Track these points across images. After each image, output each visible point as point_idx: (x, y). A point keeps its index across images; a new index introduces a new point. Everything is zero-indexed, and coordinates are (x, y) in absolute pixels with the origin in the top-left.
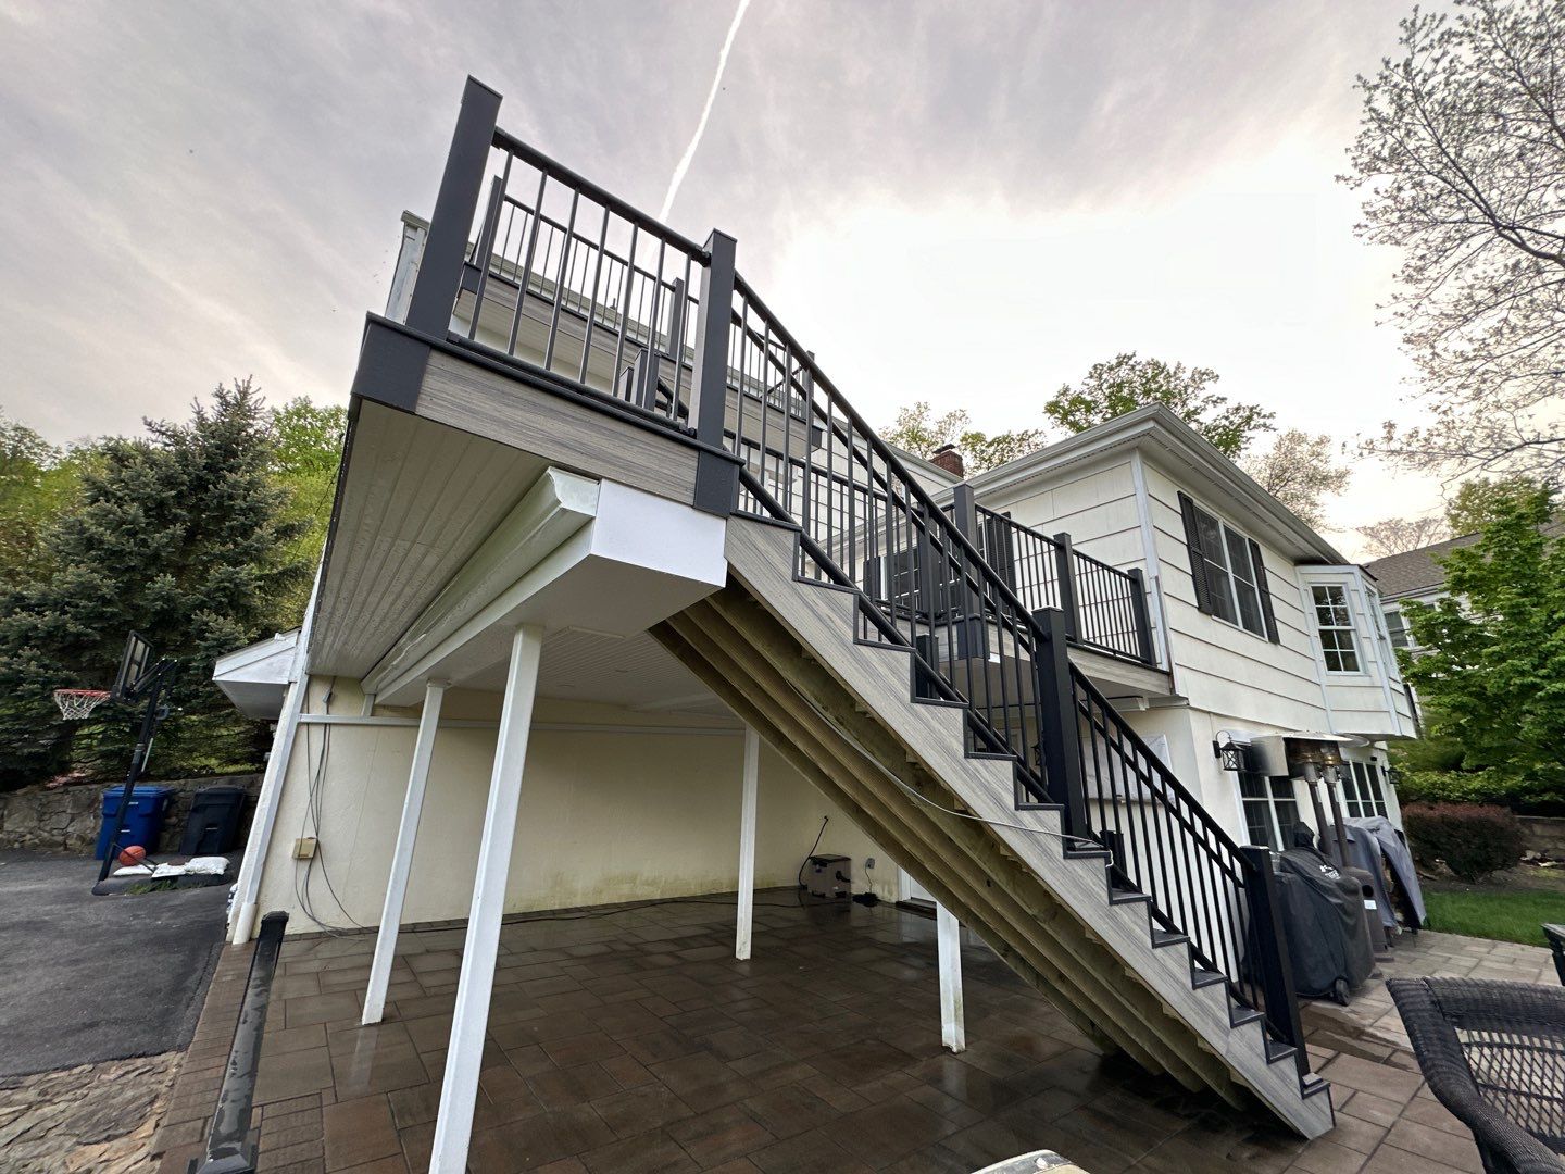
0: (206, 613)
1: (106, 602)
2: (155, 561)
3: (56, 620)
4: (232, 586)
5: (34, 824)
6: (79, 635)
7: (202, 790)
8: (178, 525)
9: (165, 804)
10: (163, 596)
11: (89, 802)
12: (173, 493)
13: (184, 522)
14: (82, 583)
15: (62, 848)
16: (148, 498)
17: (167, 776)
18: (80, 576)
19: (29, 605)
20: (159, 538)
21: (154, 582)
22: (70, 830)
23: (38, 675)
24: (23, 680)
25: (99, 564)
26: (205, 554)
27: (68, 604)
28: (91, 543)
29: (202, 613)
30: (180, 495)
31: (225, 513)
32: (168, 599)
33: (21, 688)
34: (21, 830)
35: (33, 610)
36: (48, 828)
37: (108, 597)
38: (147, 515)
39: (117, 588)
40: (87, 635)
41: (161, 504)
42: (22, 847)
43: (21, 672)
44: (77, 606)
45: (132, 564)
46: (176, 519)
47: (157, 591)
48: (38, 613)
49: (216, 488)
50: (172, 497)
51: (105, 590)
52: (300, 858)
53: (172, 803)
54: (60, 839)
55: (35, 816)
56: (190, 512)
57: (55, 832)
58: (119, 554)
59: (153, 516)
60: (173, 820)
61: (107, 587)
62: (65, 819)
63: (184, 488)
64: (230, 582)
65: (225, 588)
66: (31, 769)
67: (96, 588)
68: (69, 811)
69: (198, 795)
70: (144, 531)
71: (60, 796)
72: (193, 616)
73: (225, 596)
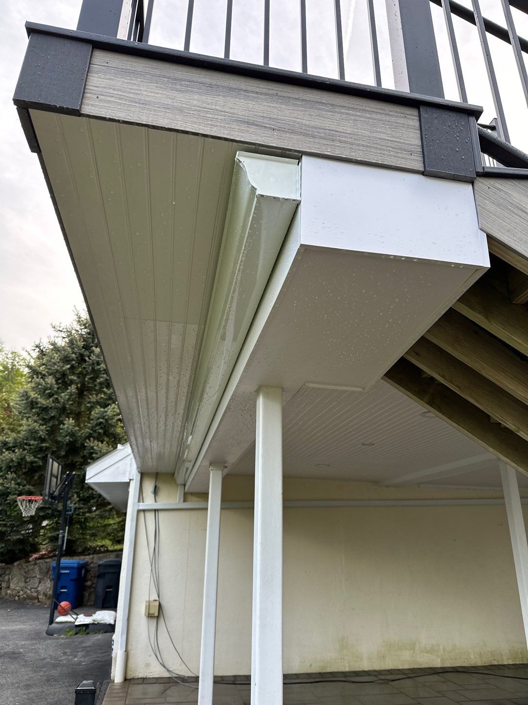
0: (92, 441)
1: (43, 440)
2: (63, 411)
3: (21, 454)
4: (104, 421)
5: (22, 584)
6: (32, 462)
7: (101, 562)
8: (73, 386)
9: (83, 572)
10: (69, 433)
11: (47, 570)
12: (68, 366)
13: (77, 384)
14: (30, 430)
15: (36, 601)
16: (56, 372)
17: (83, 553)
18: (29, 425)
19: (10, 447)
20: (64, 396)
21: (64, 424)
22: (39, 589)
23: (16, 490)
24: (9, 493)
25: (37, 417)
26: (89, 403)
27: (26, 444)
28: (32, 404)
29: (90, 440)
30: (73, 367)
31: (96, 373)
32: (72, 434)
33: (8, 498)
34: (18, 588)
35: (11, 450)
36: (29, 588)
37: (43, 437)
38: (57, 383)
39: (47, 431)
40: (35, 462)
41: (64, 375)
42: (19, 599)
43: (8, 488)
44: (30, 445)
45: (53, 415)
46: (72, 382)
47: (66, 429)
48: (14, 451)
49: (90, 359)
50: (69, 369)
51: (41, 433)
52: (150, 616)
53: (87, 571)
54: (35, 594)
55: (23, 580)
56: (78, 377)
57: (33, 590)
58: (45, 409)
59: (60, 383)
60: (89, 583)
61: (42, 431)
62: (36, 581)
63: (74, 362)
64: (103, 419)
65: (101, 423)
66: (18, 549)
67: (36, 432)
68: (38, 577)
69: (99, 566)
70: (57, 393)
71: (33, 566)
72: (86, 444)
73: (101, 428)
